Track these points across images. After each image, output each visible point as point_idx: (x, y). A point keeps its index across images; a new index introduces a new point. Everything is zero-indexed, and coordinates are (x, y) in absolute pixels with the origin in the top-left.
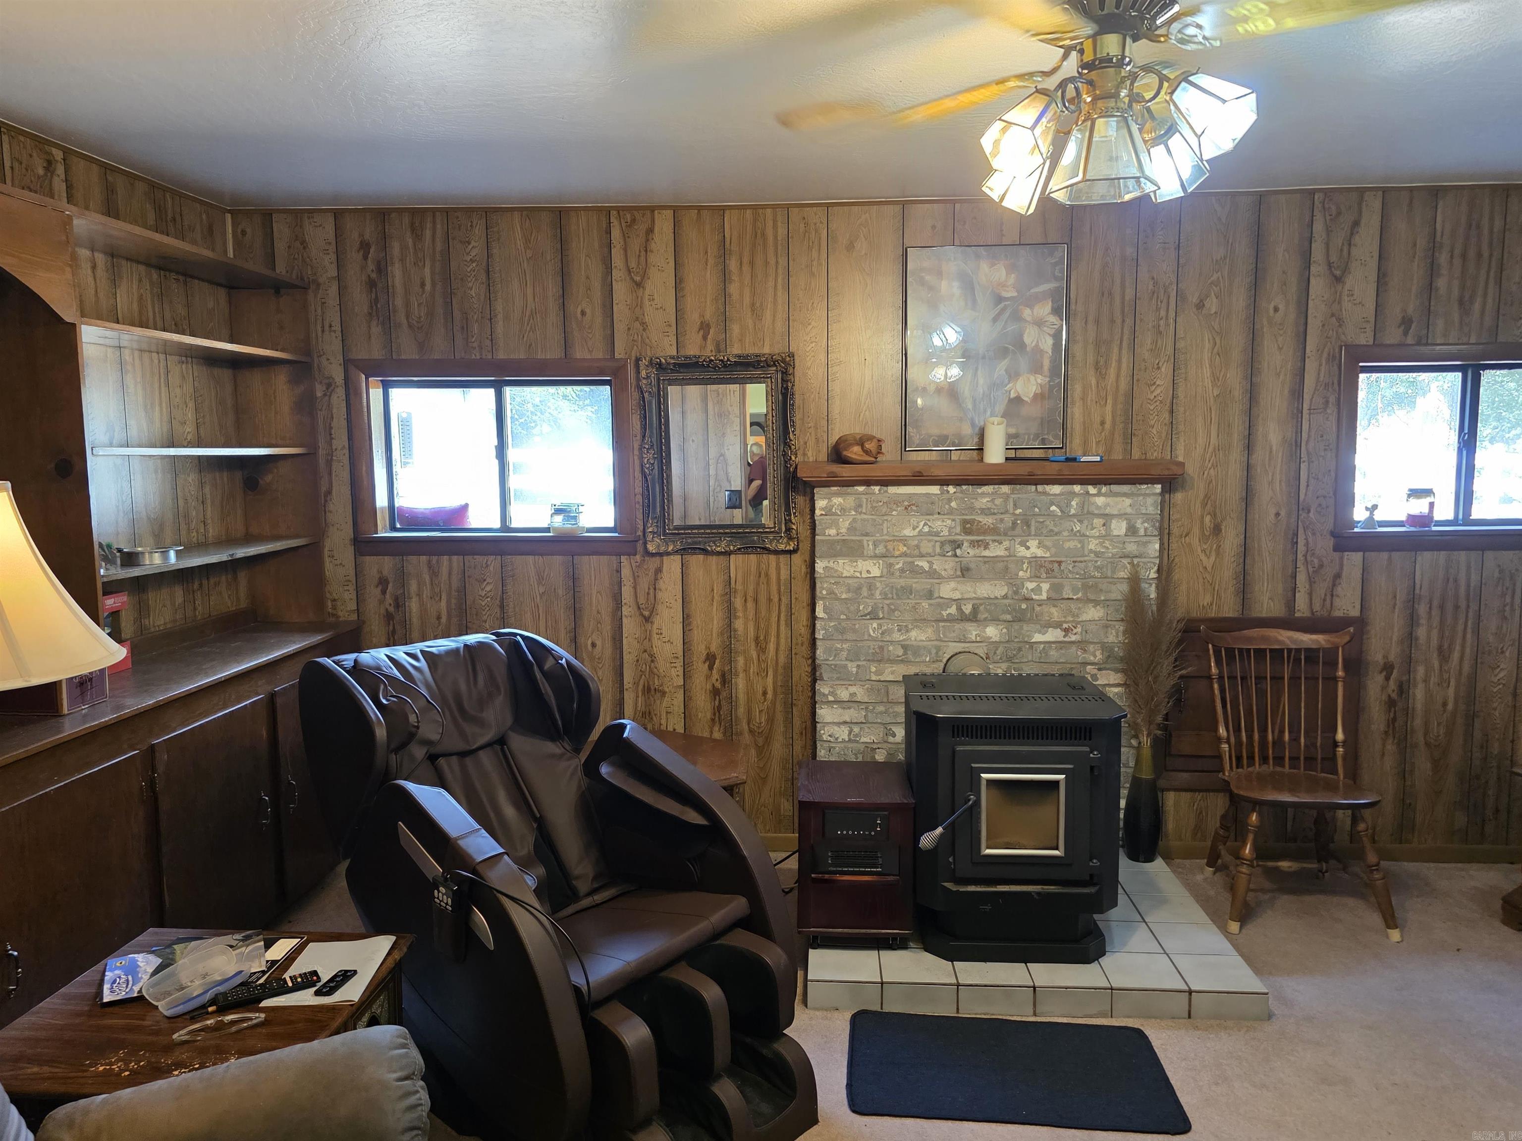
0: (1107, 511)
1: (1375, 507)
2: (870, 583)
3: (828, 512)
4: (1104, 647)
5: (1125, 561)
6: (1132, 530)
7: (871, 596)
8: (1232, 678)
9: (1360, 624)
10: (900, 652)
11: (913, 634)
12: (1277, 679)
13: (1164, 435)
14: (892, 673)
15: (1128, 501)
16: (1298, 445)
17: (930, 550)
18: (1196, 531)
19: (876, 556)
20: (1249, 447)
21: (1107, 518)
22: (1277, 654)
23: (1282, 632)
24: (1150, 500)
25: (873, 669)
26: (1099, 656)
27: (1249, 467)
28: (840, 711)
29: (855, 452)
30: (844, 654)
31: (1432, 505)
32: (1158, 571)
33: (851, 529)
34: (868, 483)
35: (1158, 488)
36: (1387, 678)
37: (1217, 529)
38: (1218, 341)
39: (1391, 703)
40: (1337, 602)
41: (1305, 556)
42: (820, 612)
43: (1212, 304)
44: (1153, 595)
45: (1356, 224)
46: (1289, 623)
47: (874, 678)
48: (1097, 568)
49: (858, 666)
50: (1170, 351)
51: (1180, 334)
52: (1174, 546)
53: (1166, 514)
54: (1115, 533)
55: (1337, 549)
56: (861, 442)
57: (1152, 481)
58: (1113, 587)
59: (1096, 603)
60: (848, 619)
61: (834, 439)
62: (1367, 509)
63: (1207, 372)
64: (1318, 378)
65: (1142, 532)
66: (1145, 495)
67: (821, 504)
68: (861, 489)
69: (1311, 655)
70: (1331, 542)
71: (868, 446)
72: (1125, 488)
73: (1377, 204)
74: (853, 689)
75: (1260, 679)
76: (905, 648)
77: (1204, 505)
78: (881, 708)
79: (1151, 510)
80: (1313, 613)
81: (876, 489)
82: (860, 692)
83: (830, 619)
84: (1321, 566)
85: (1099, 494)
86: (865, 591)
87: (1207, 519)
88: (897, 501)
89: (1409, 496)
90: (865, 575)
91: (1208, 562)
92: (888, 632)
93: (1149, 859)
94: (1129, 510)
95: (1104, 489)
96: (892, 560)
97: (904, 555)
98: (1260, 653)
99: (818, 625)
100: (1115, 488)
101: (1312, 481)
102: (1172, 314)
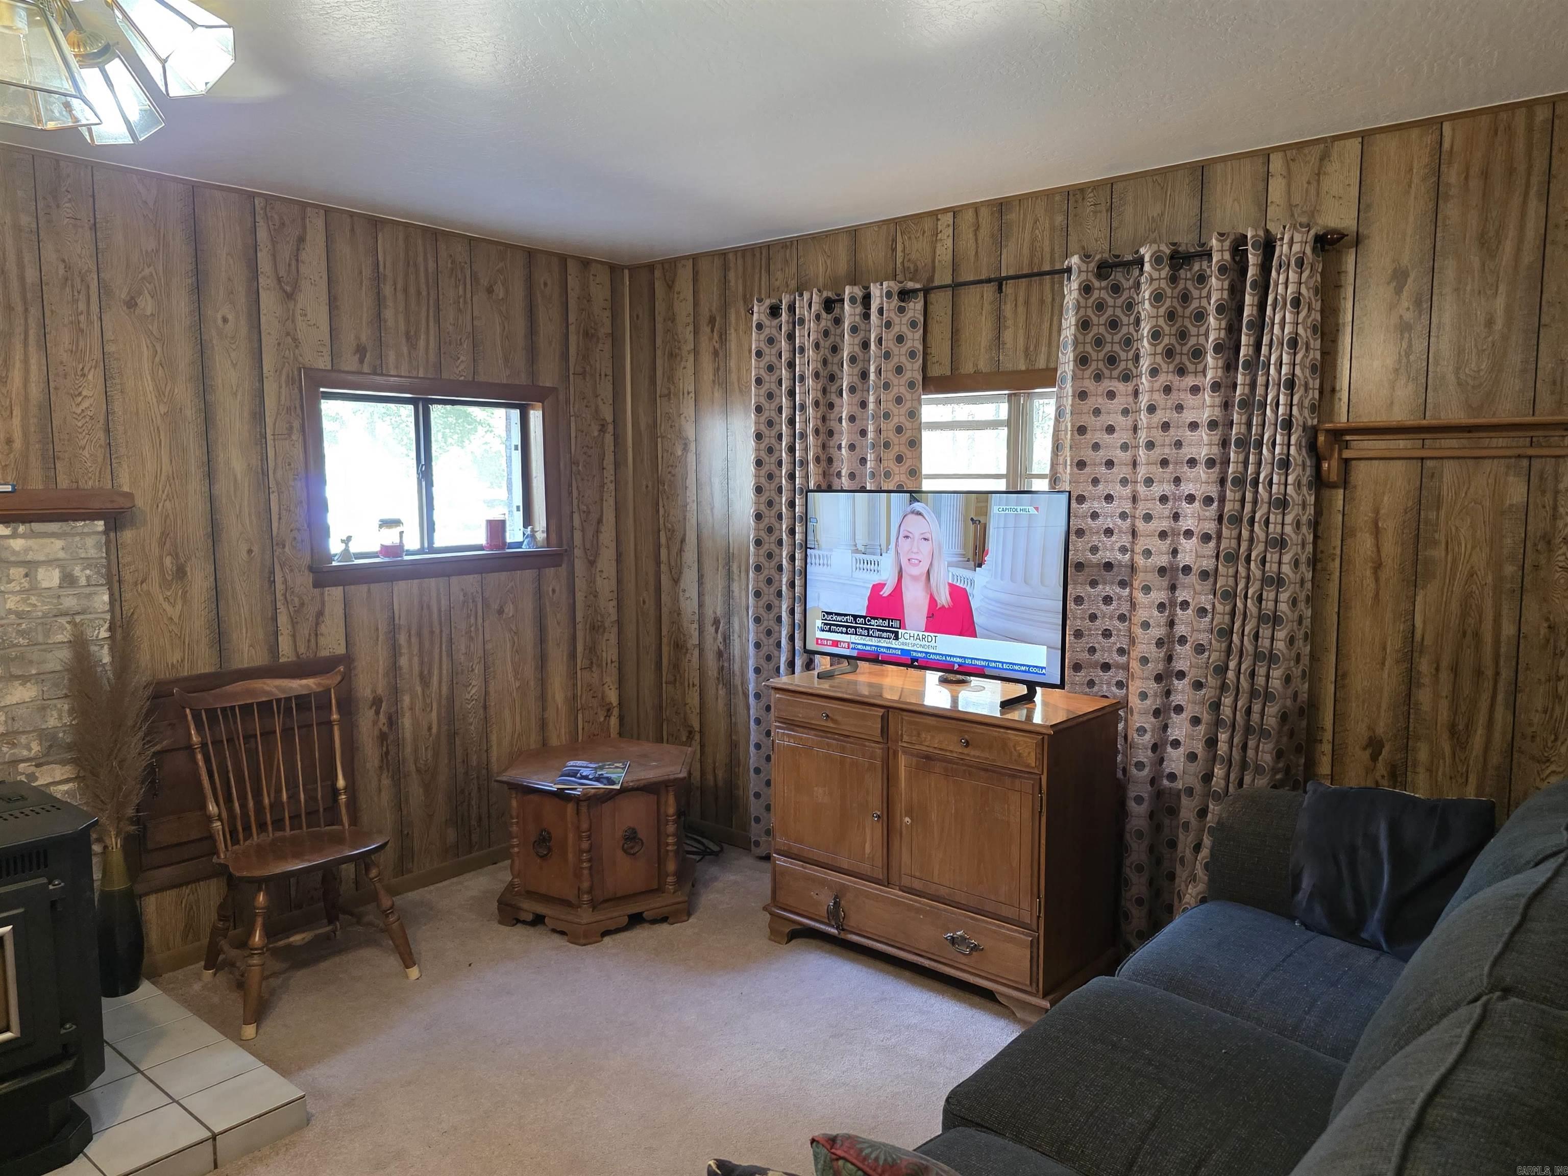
0: (29, 558)
1: (349, 538)
4: (43, 735)
5: (63, 620)
6: (68, 580)
8: (217, 743)
9: (347, 660)
12: (268, 734)
13: (100, 460)
15: (59, 543)
16: (265, 473)
18: (155, 574)
20: (210, 475)
21: (30, 567)
22: (266, 707)
23: (268, 681)
24: (90, 542)
26: (36, 747)
27: (212, 499)
31: (401, 533)
32: (110, 629)
35: (100, 525)
36: (377, 713)
37: (181, 573)
38: (159, 350)
39: (383, 737)
40: (322, 641)
41: (285, 595)
43: (147, 304)
44: (106, 659)
45: (301, 240)
46: (276, 671)
48: (21, 633)
50: (98, 354)
51: (108, 335)
52: (127, 595)
53: (113, 557)
54: (45, 584)
55: (317, 584)
57: (92, 517)
58: (49, 656)
59: (25, 679)
62: (343, 541)
63: (149, 386)
64: (279, 401)
65: (83, 581)
66: (82, 534)
69: (303, 701)
70: (308, 578)
72: (54, 527)
73: (320, 223)
75: (249, 737)
77: (162, 544)
79: (92, 553)
80: (298, 656)
84: (302, 604)
85: (14, 536)
87: (168, 561)
89: (381, 526)
91: (174, 612)
93: (132, 987)
94: (61, 555)
95: (22, 529)
98: (246, 709)
100: (37, 526)
101: (284, 513)
102: (95, 308)
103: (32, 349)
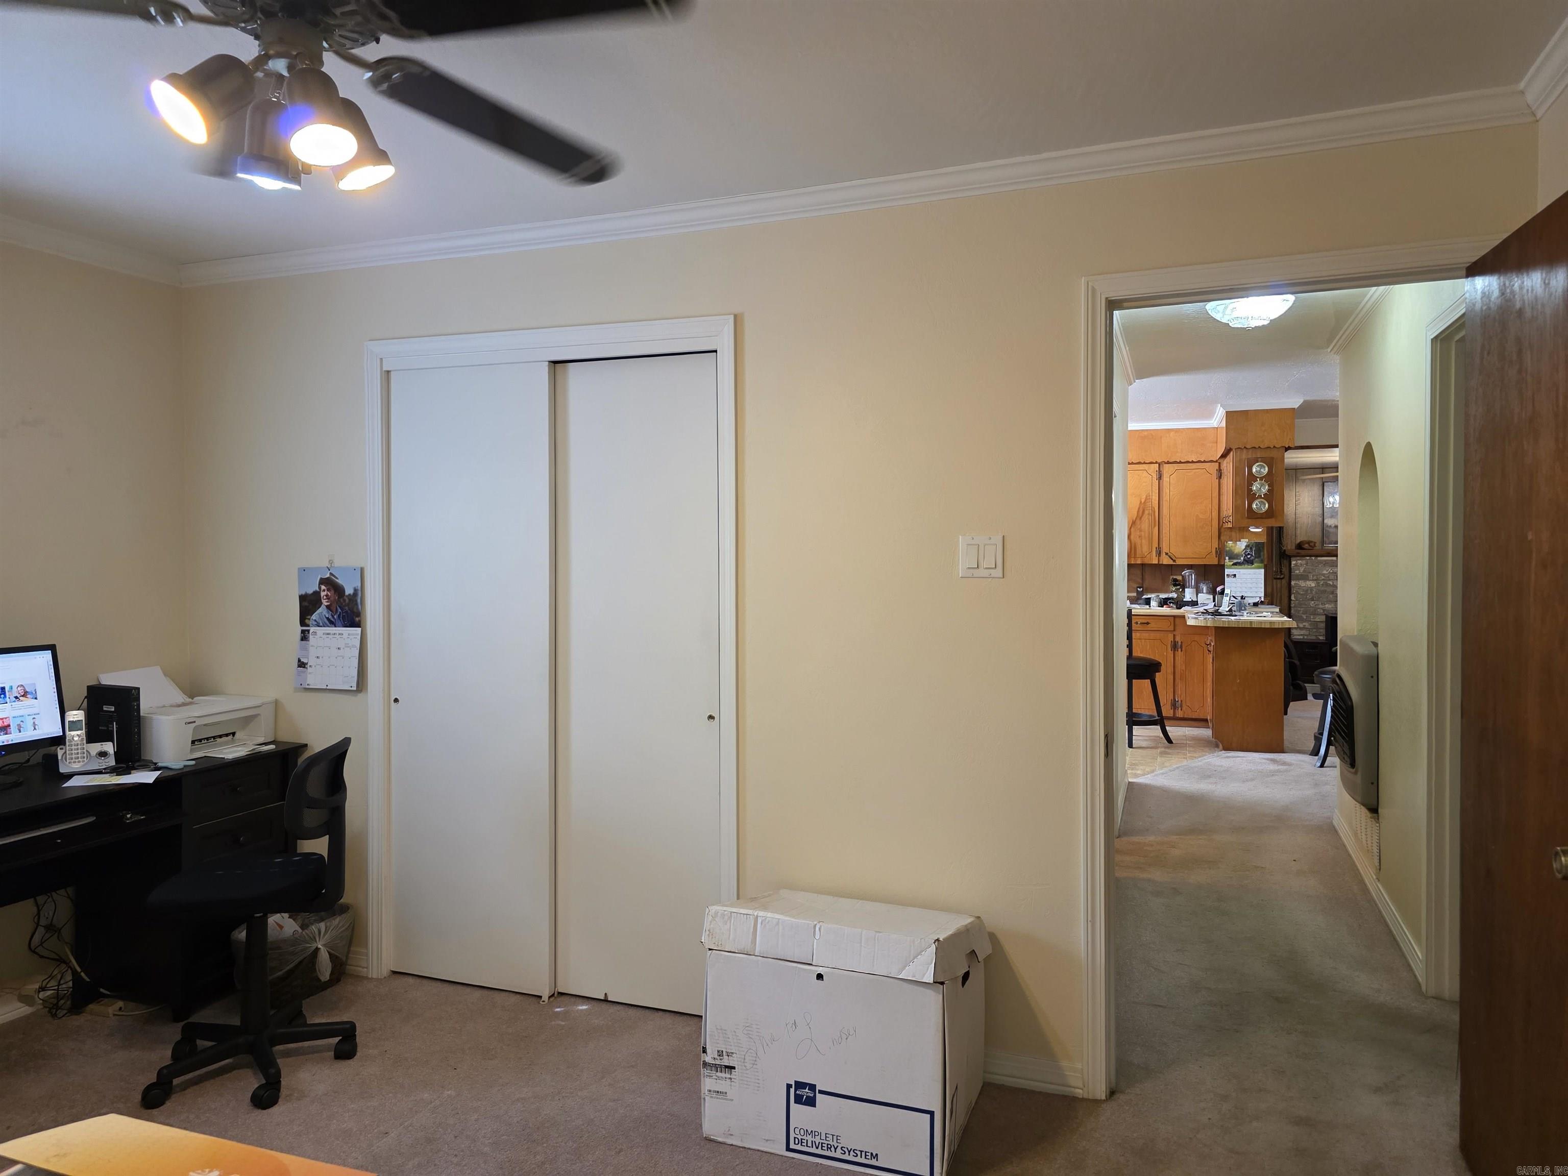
2: (1311, 589)
3: (1296, 565)
7: (1311, 593)
10: (1322, 611)
11: (1327, 606)
14: (1319, 618)
17: (1332, 578)
19: (1313, 580)
25: (1312, 617)
28: (1299, 631)
29: (1306, 546)
30: (1301, 612)
33: (1304, 571)
34: (1310, 556)
42: (1293, 598)
47: (1312, 620)
49: (1306, 616)
56: (1309, 543)
60: (1303, 600)
61: (1298, 541)
67: (1293, 563)
68: (1308, 558)
71: (1311, 544)
74: (1304, 624)
76: (1324, 610)
78: (1314, 630)
81: (1313, 558)
82: (1307, 624)
83: (1297, 600)
86: (1309, 592)
88: (1321, 562)
90: (1309, 586)
92: (1318, 605)
96: (1319, 581)
97: (1323, 580)
99: (1292, 602)
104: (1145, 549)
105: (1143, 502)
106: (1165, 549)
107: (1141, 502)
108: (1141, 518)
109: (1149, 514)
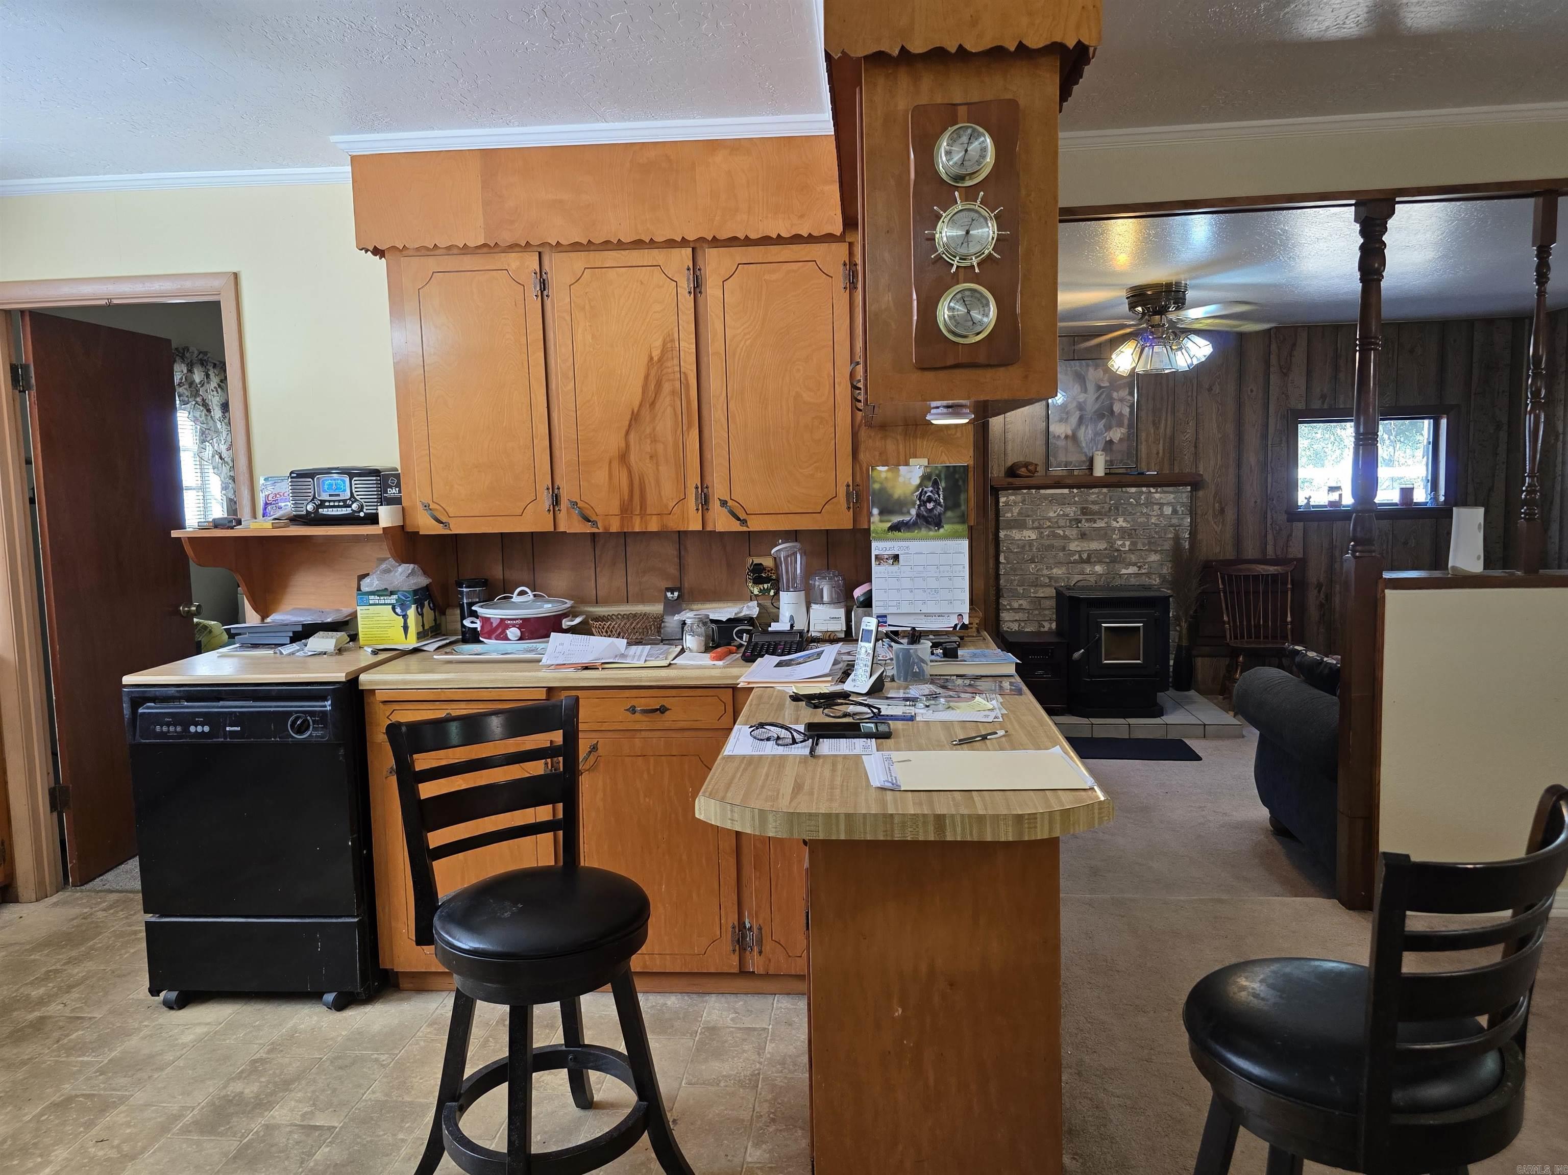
0: (1161, 501)
1: (1310, 497)
2: (1030, 543)
3: (1007, 504)
4: (1160, 576)
5: (1171, 529)
6: (1175, 512)
7: (1031, 550)
8: (1232, 592)
9: (1302, 563)
10: (1047, 581)
11: (1054, 571)
12: (1256, 593)
13: (1192, 460)
14: (1043, 592)
15: (1172, 496)
16: (1266, 464)
17: (1063, 524)
18: (1211, 511)
19: (1033, 528)
20: (1239, 466)
21: (1161, 505)
22: (1256, 578)
23: (1258, 565)
24: (1184, 495)
25: (1032, 591)
26: (1158, 580)
27: (1239, 477)
28: (1013, 614)
29: (1023, 471)
30: (1016, 582)
31: (1340, 495)
32: (1190, 534)
33: (1020, 514)
34: (1029, 488)
35: (1189, 488)
36: (1319, 592)
37: (1222, 511)
38: (1220, 408)
39: (1322, 606)
40: (1290, 550)
41: (1271, 525)
42: (1002, 559)
43: (1217, 389)
44: (1187, 547)
45: (1294, 345)
46: (1265, 561)
47: (1032, 595)
48: (1156, 532)
49: (1024, 589)
50: (1194, 414)
51: (1200, 405)
52: (1198, 520)
53: (1194, 503)
54: (1166, 513)
55: (1289, 520)
56: (1026, 465)
57: (1186, 485)
58: (1165, 543)
59: (1156, 552)
60: (1018, 563)
61: (1009, 463)
62: (1306, 498)
63: (1215, 426)
64: (1276, 427)
65: (1180, 512)
66: (1182, 492)
67: (1002, 500)
68: (1025, 491)
69: (1275, 577)
70: (1285, 517)
71: (1030, 468)
72: (1171, 489)
73: (1305, 335)
74: (1021, 602)
75: (1247, 593)
76: (1050, 578)
77: (1215, 497)
78: (1037, 612)
79: (1185, 500)
80: (1276, 556)
81: (1034, 491)
82: (1024, 603)
83: (1008, 563)
84: (1280, 529)
85: (1156, 492)
86: (1027, 548)
87: (1217, 505)
88: (1045, 497)
89: (1329, 491)
90: (1027, 538)
91: (1218, 529)
92: (1042, 569)
93: (1188, 690)
94: (1173, 501)
95: (1159, 489)
96: (1042, 530)
97: (1049, 527)
98: (1247, 577)
99: (1001, 566)
100: (1165, 489)
101: (1274, 484)
102: (1195, 394)
103: (1169, 414)
104: (669, 491)
105: (656, 359)
106: (719, 491)
107: (651, 359)
108: (653, 404)
109: (673, 393)
